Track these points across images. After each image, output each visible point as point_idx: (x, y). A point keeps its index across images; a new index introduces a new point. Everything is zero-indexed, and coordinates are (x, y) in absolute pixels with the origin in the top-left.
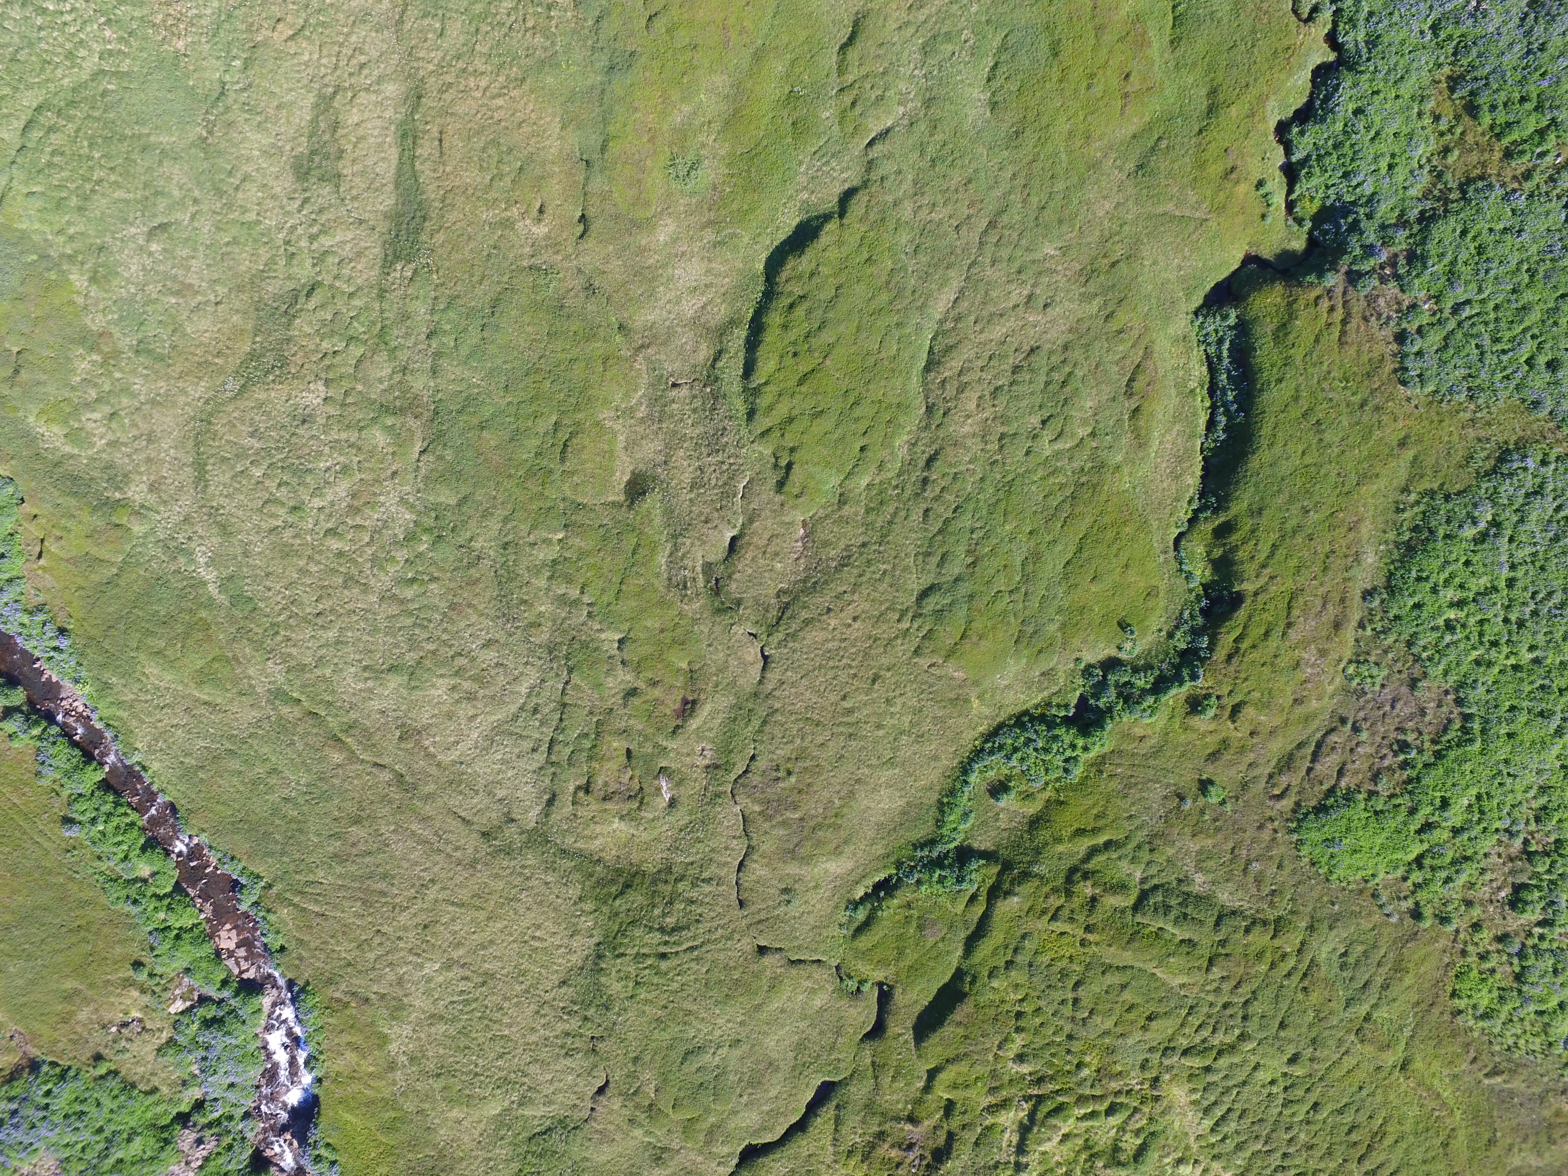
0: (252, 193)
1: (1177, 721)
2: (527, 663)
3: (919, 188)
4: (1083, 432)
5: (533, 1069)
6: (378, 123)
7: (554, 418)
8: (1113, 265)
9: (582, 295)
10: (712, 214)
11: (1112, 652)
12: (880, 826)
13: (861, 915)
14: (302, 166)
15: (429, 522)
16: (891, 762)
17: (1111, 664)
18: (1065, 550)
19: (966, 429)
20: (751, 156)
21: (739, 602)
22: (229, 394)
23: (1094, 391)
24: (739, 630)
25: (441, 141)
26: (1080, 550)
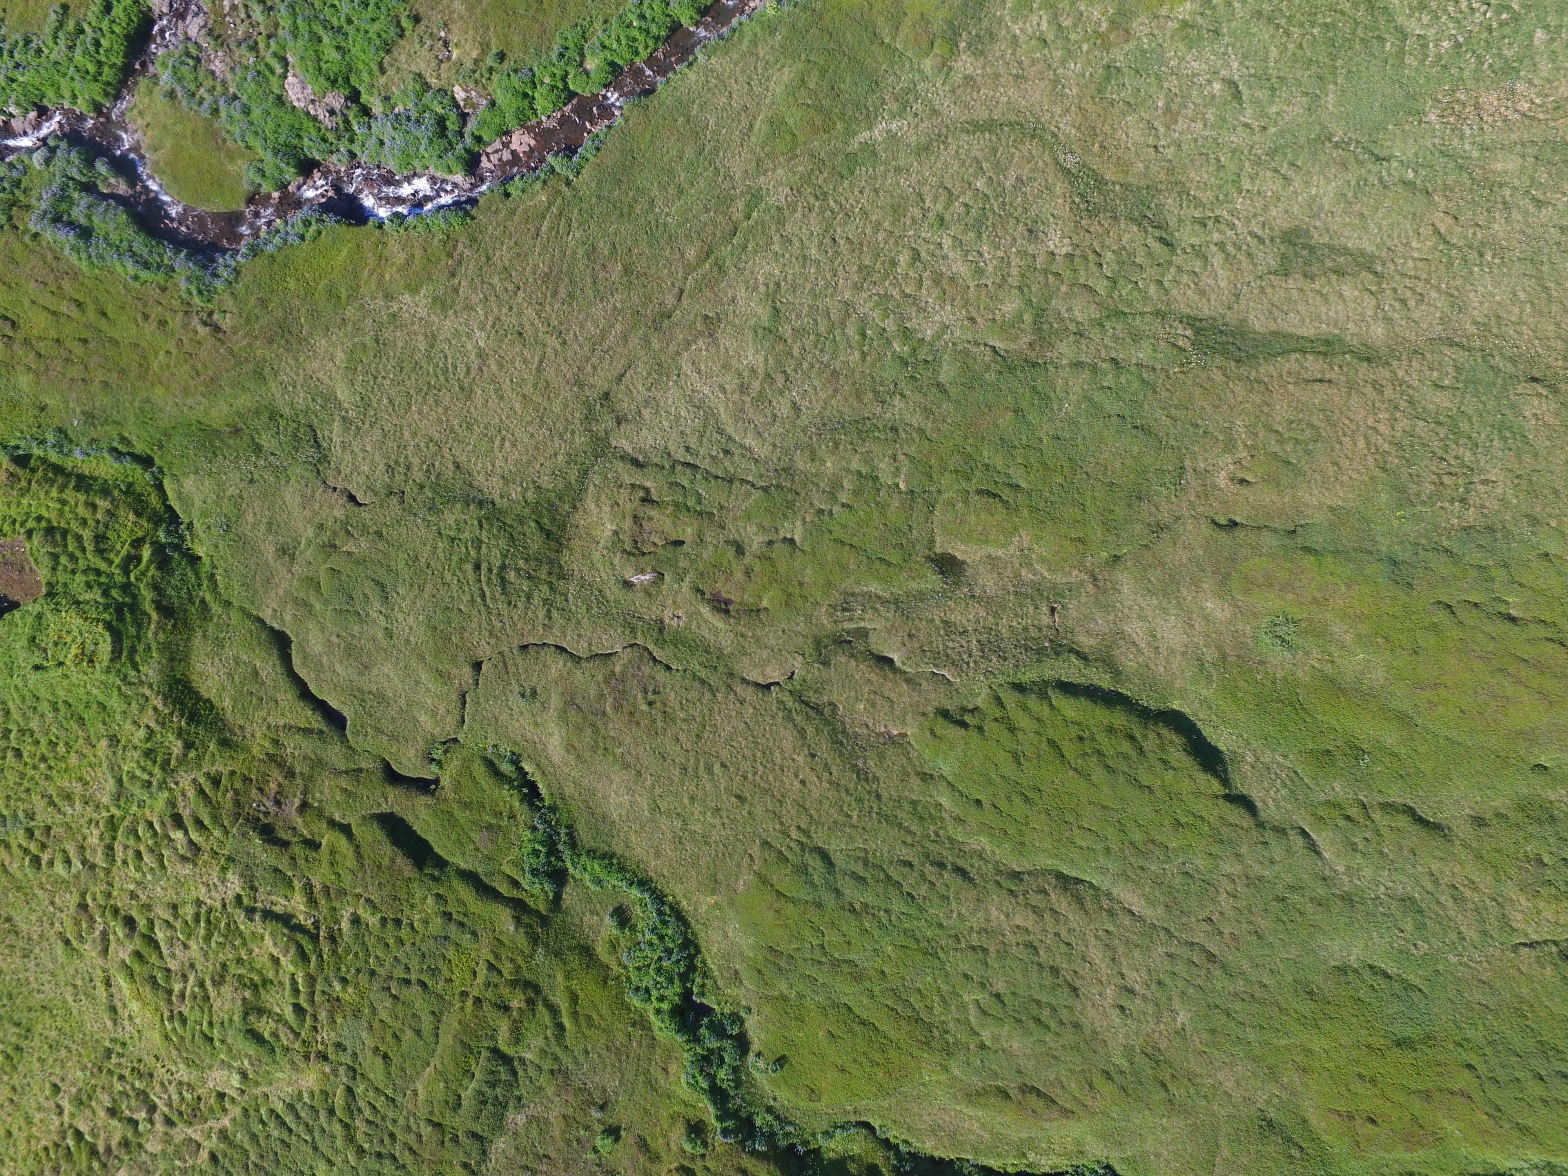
0: (1271, 185)
1: (681, 1109)
2: (775, 446)
3: (1253, 882)
4: (986, 1035)
5: (377, 433)
6: (1342, 316)
7: (1024, 485)
8: (1164, 1085)
9: (1151, 520)
10: (1234, 659)
11: (755, 1047)
12: (593, 792)
13: (506, 768)
14: (1298, 237)
15: (922, 354)
16: (655, 808)
17: (742, 1043)
18: (863, 1007)
19: (994, 913)
20: (1295, 705)
21: (826, 663)
22: (1061, 157)
23: (1028, 1052)
24: (797, 663)
25: (1321, 381)
26: (862, 1023)
